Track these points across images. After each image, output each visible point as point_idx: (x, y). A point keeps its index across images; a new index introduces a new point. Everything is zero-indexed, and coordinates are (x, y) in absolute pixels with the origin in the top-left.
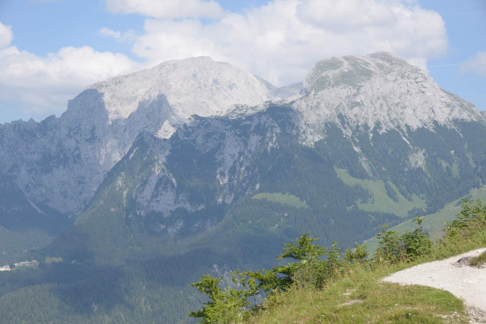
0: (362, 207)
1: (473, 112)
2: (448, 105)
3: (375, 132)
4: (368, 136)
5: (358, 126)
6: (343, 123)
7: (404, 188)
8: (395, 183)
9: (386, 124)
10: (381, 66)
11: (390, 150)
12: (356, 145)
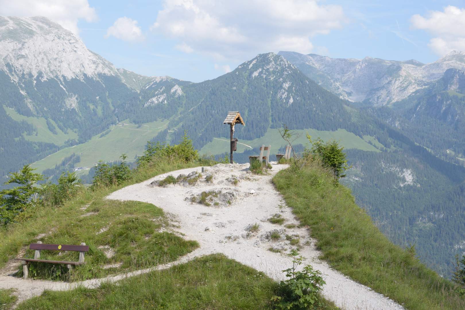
0: (27, 138)
1: (111, 69)
2: (94, 63)
3: (37, 79)
4: (33, 83)
5: (23, 74)
6: (11, 71)
7: (61, 124)
8: (54, 119)
9: (47, 74)
10: (41, 28)
11: (50, 95)
12: (22, 89)
